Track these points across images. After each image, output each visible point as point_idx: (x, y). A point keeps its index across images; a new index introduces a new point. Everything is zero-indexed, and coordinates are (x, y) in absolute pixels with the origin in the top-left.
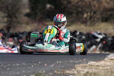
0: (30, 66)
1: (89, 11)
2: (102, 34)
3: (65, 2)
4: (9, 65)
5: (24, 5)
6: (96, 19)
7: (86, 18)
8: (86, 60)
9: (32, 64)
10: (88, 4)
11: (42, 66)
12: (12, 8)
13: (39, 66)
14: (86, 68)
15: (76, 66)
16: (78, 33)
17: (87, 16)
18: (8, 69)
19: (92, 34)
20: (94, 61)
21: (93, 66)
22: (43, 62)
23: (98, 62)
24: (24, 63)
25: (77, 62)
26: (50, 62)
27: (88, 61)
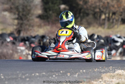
0: (52, 76)
1: (107, 11)
2: (122, 37)
3: (81, 3)
4: (27, 75)
6: (115, 21)
7: (104, 20)
9: (53, 74)
11: (65, 76)
12: (23, 9)
13: (61, 76)
14: (114, 78)
15: (103, 75)
18: (28, 79)
20: (121, 70)
22: (64, 72)
24: (44, 72)
25: (103, 70)
26: (73, 71)
27: (115, 70)
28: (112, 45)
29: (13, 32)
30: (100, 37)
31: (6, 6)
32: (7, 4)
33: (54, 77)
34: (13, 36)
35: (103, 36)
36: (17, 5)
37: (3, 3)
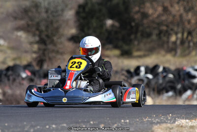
1: (180, 30)
4: (38, 127)
5: (67, 21)
6: (191, 44)
7: (175, 43)
8: (172, 117)
10: (178, 17)
12: (47, 27)
14: (171, 131)
15: (155, 128)
16: (161, 69)
17: (177, 39)
19: (185, 71)
20: (186, 119)
21: (185, 127)
22: (97, 122)
23: (194, 121)
25: (157, 120)
26: (110, 121)
27: (175, 119)
28: (187, 82)
29: (31, 63)
30: (167, 70)
32: (22, 19)
34: (31, 69)
35: (173, 68)
36: (37, 20)
37: (15, 18)
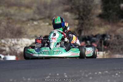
31: (67, 7)
33: (116, 75)
36: (78, 5)
